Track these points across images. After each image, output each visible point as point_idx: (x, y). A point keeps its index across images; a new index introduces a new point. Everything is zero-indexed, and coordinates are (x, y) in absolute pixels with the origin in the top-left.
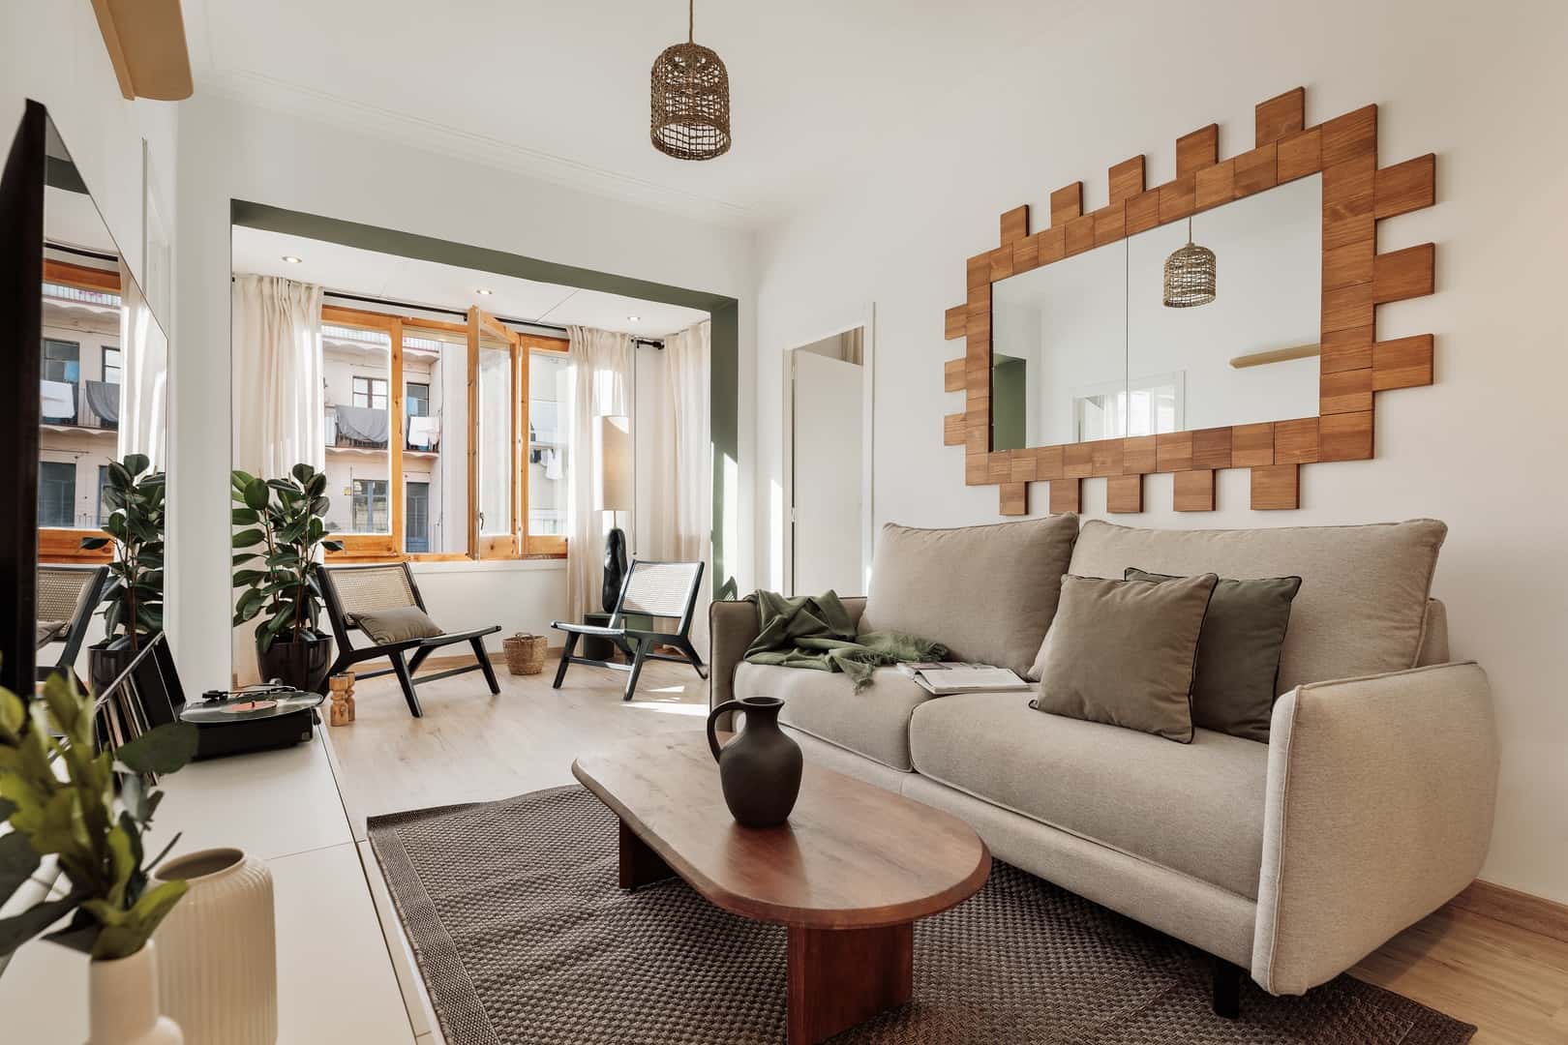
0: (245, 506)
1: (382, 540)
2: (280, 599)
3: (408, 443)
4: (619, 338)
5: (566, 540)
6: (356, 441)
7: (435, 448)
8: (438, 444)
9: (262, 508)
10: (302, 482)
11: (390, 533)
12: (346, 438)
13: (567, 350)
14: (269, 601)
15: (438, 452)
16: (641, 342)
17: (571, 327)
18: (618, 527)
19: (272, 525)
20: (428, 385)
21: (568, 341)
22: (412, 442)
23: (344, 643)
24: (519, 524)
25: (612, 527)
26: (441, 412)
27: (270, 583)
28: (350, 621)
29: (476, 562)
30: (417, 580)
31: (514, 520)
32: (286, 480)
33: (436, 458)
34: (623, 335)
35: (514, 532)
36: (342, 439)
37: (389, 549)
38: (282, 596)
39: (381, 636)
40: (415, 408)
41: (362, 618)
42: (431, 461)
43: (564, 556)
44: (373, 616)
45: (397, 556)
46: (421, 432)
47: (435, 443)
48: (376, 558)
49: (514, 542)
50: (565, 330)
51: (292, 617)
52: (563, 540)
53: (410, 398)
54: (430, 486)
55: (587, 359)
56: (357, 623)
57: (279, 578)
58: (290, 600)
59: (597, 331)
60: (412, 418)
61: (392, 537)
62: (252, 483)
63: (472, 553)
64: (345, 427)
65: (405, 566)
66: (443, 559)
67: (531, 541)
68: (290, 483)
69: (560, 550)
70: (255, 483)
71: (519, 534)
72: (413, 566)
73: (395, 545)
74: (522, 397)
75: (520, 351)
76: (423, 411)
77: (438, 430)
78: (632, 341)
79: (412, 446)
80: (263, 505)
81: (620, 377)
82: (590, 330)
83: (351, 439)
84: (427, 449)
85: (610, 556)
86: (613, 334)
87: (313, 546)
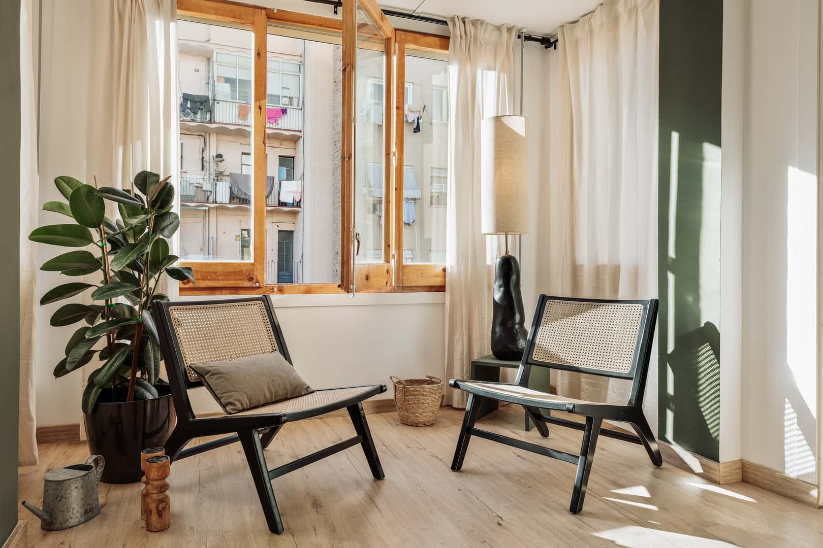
0: (73, 221)
1: (244, 268)
2: (116, 341)
3: (279, 201)
4: (505, 33)
5: (444, 270)
6: (243, 199)
7: (298, 204)
8: (300, 201)
9: (96, 225)
10: (145, 194)
11: (252, 261)
12: (237, 198)
13: (446, 47)
14: (101, 344)
15: (300, 207)
16: (529, 38)
17: (453, 19)
18: (511, 253)
19: (109, 247)
20: (293, 157)
21: (448, 38)
22: (282, 200)
23: (184, 408)
24: (393, 251)
25: (503, 254)
26: (302, 177)
27: (104, 321)
28: (193, 377)
29: (351, 295)
30: (281, 317)
31: (388, 246)
32: (128, 191)
33: (298, 212)
34: (510, 30)
35: (387, 261)
36: (234, 198)
37: (251, 279)
38: (118, 338)
39: (231, 400)
40: (284, 176)
41: (208, 372)
42: (295, 214)
43: (441, 288)
44: (223, 370)
45: (259, 287)
46: (289, 191)
47: (298, 201)
48: (236, 289)
49: (388, 272)
50: (445, 23)
51: (127, 363)
52: (439, 270)
53: (281, 167)
54: (295, 234)
55: (469, 56)
56: (201, 379)
57: (114, 314)
58: (129, 342)
59: (482, 23)
60: (282, 182)
61: (253, 264)
62: (78, 189)
63: (345, 284)
64: (236, 190)
65: (266, 300)
66: (309, 291)
67: (406, 271)
68: (132, 195)
69: (437, 282)
70: (83, 191)
71: (393, 263)
72: (275, 298)
73: (257, 274)
74: (398, 102)
75: (395, 47)
76: (290, 177)
77: (300, 191)
78: (519, 37)
79: (282, 203)
80: (99, 221)
81: (504, 77)
82: (474, 23)
83: (239, 198)
84: (293, 205)
85: (502, 289)
86: (499, 28)
87: (156, 276)
